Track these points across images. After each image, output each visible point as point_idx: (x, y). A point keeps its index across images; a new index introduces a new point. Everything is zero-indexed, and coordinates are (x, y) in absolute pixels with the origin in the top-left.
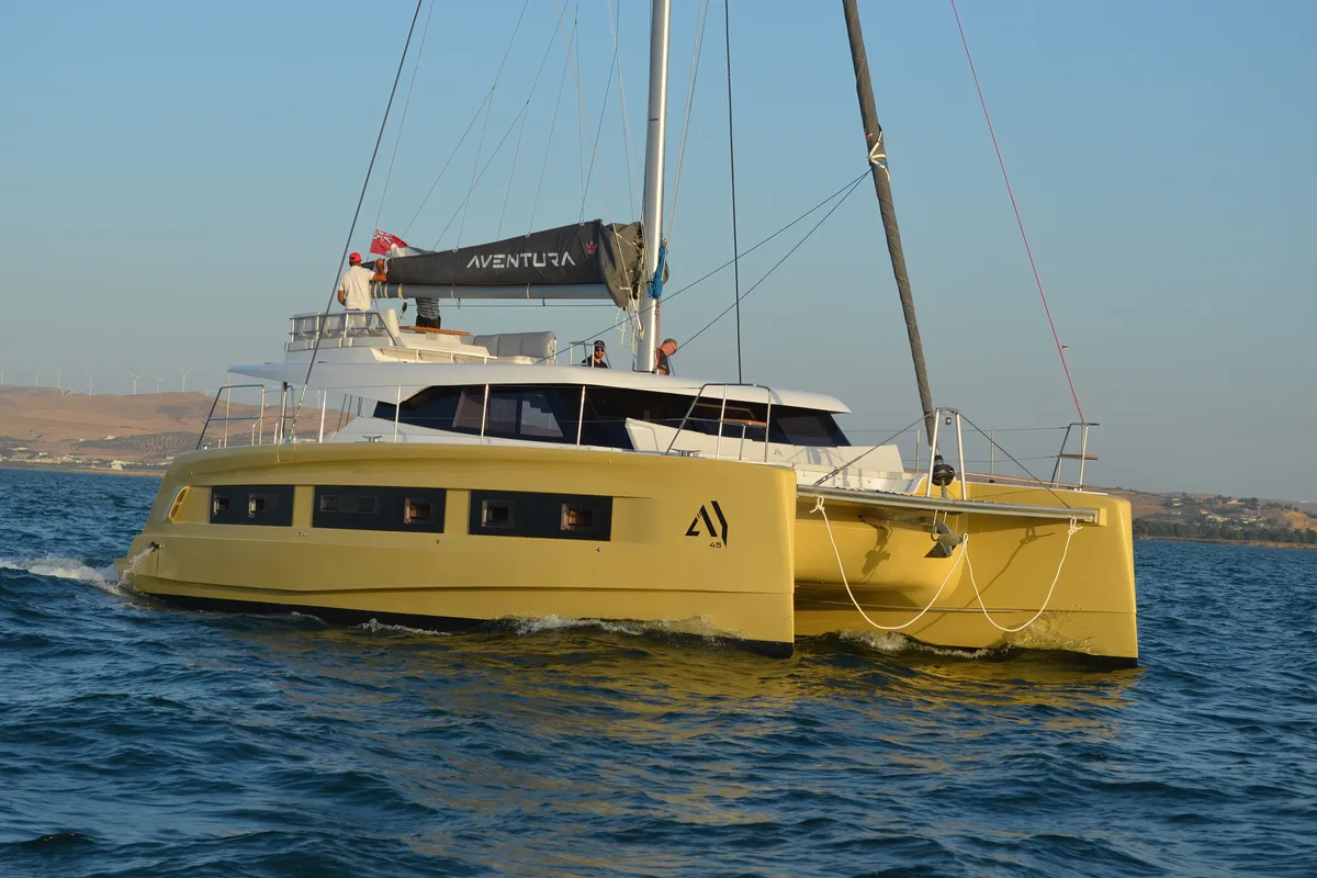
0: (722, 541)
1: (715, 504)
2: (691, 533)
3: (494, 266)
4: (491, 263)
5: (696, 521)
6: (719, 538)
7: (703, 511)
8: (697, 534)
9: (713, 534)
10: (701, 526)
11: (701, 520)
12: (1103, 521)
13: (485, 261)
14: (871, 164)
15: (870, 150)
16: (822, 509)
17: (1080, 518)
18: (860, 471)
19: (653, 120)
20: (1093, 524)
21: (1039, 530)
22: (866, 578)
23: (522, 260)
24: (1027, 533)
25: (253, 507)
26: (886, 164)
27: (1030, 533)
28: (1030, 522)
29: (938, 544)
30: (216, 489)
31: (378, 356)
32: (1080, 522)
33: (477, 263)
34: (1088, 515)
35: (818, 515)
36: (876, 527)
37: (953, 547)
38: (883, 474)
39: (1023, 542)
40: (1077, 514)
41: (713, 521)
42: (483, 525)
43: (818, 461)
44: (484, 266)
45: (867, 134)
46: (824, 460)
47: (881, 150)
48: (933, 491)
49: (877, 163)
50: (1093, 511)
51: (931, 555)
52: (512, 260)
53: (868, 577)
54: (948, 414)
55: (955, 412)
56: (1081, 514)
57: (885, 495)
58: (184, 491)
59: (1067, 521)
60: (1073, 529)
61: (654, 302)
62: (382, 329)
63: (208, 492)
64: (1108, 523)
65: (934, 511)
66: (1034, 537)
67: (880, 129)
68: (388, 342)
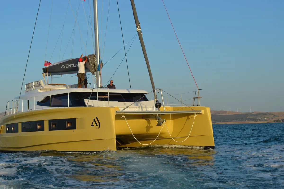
0: (99, 127)
1: (97, 118)
2: (92, 125)
3: (66, 67)
4: (65, 67)
5: (93, 122)
6: (98, 126)
7: (94, 120)
8: (93, 126)
9: (97, 125)
10: (94, 124)
11: (94, 122)
12: (203, 113)
13: (64, 66)
14: (138, 31)
15: (137, 28)
16: (124, 116)
17: (197, 113)
18: (146, 106)
19: (95, 29)
20: (201, 114)
21: (190, 117)
22: (148, 132)
23: (71, 65)
24: (187, 118)
25: (13, 129)
26: (141, 31)
27: (188, 118)
28: (188, 115)
29: (158, 122)
30: (7, 125)
31: (39, 91)
32: (197, 114)
33: (63, 67)
34: (200, 112)
35: (123, 119)
36: (146, 120)
37: (162, 123)
38: (151, 107)
39: (187, 120)
40: (196, 112)
41: (96, 122)
42: (51, 128)
43: (137, 105)
44: (64, 67)
45: (136, 25)
46: (139, 105)
47: (140, 28)
48: (155, 110)
49: (139, 31)
50: (200, 111)
51: (157, 125)
52: (69, 66)
53: (149, 132)
54: (158, 90)
55: (160, 89)
56: (197, 112)
57: (150, 112)
58: (2, 126)
59: (194, 114)
60: (195, 116)
61: (99, 72)
62: (40, 85)
63: (6, 126)
64: (204, 113)
65: (157, 114)
66: (189, 119)
67: (139, 23)
68: (41, 87)
